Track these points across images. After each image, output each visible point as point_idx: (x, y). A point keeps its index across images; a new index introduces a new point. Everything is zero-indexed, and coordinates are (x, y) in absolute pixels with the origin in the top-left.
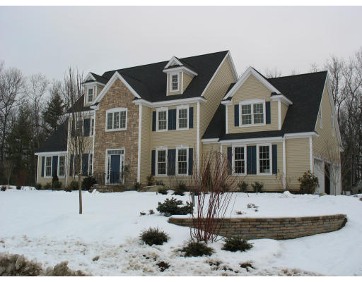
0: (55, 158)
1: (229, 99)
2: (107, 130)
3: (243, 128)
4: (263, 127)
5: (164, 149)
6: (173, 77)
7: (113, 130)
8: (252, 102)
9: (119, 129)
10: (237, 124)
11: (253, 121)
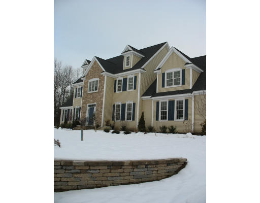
0: (69, 110)
1: (159, 69)
2: (88, 92)
3: (167, 88)
4: (180, 87)
5: (119, 104)
6: (127, 58)
7: (91, 92)
8: (173, 70)
9: (94, 91)
10: (163, 86)
11: (173, 84)
